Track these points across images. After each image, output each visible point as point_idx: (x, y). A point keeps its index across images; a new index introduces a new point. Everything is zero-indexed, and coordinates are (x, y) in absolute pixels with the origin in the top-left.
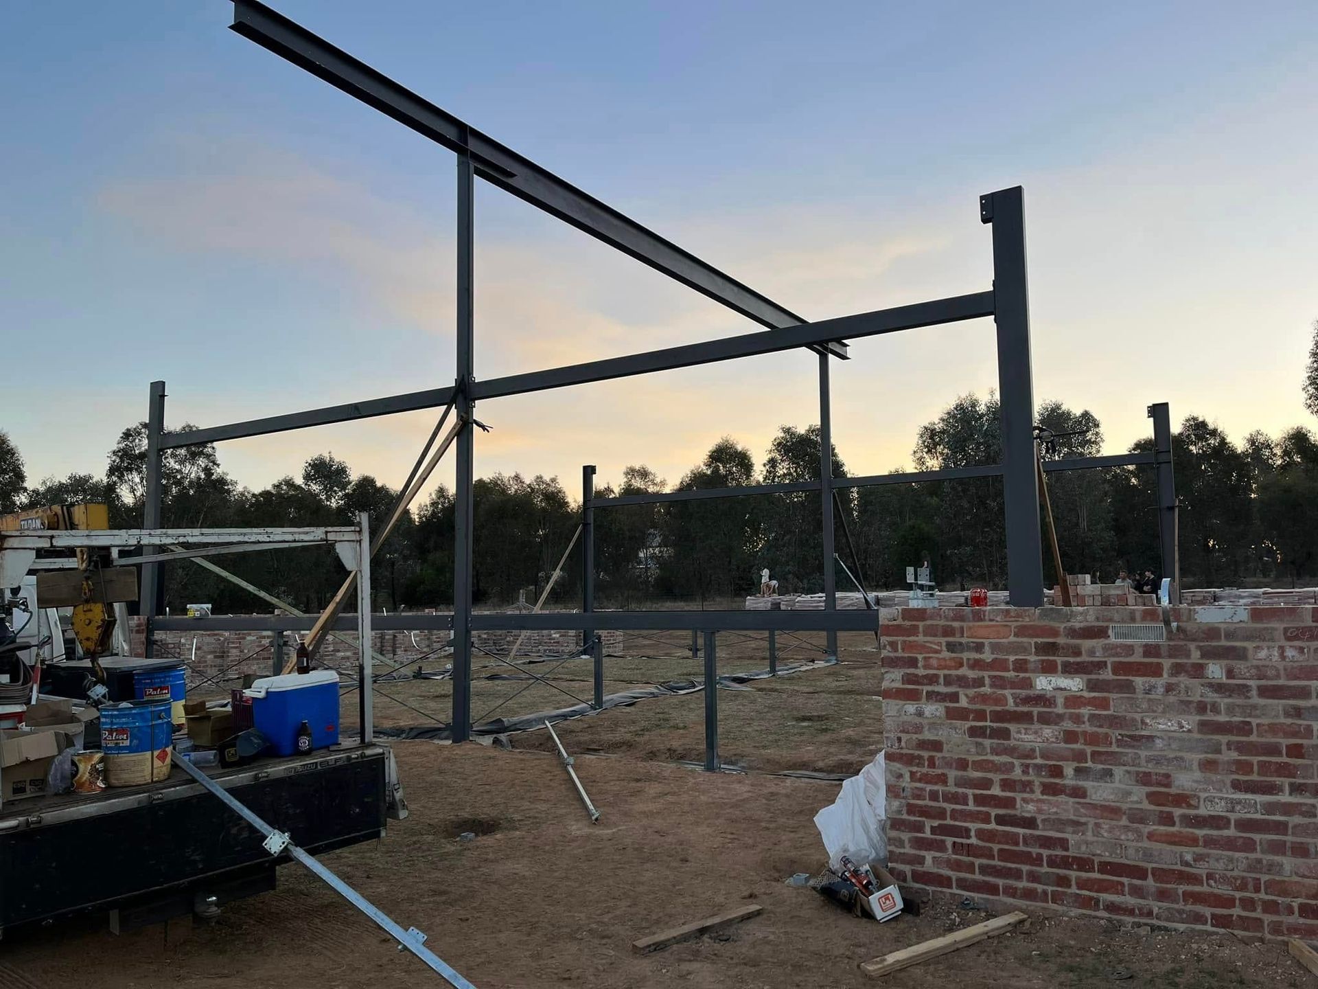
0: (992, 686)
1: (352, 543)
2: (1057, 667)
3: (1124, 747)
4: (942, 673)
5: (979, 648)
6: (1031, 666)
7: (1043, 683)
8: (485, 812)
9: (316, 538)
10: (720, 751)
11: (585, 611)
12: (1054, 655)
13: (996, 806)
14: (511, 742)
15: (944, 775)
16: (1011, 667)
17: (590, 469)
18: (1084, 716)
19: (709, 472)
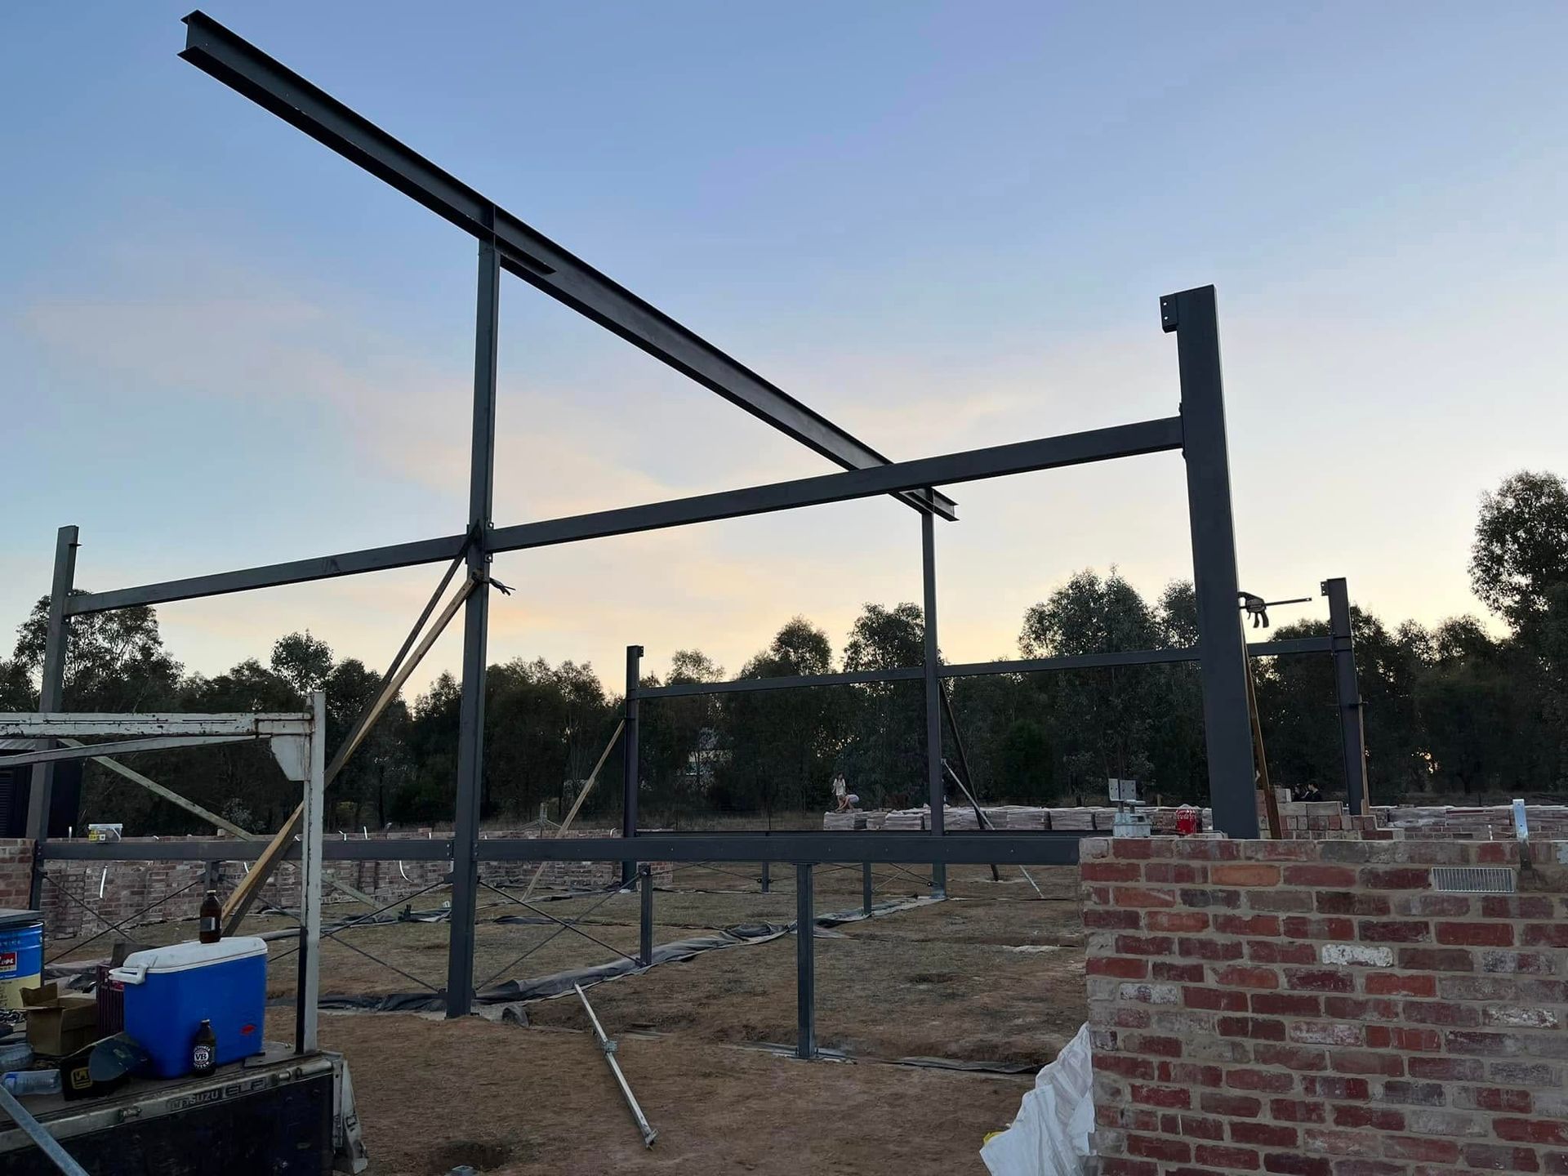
0: (1252, 958)
1: (298, 738)
2: (1352, 930)
3: (1458, 1051)
4: (1176, 936)
5: (1231, 899)
6: (1313, 928)
7: (1332, 954)
8: (492, 1132)
9: (240, 730)
10: (817, 1029)
11: (625, 835)
12: (1347, 912)
13: (1267, 1142)
14: (528, 1015)
15: (1183, 1091)
16: (1282, 929)
17: (636, 650)
18: (1396, 1005)
19: (777, 659)
